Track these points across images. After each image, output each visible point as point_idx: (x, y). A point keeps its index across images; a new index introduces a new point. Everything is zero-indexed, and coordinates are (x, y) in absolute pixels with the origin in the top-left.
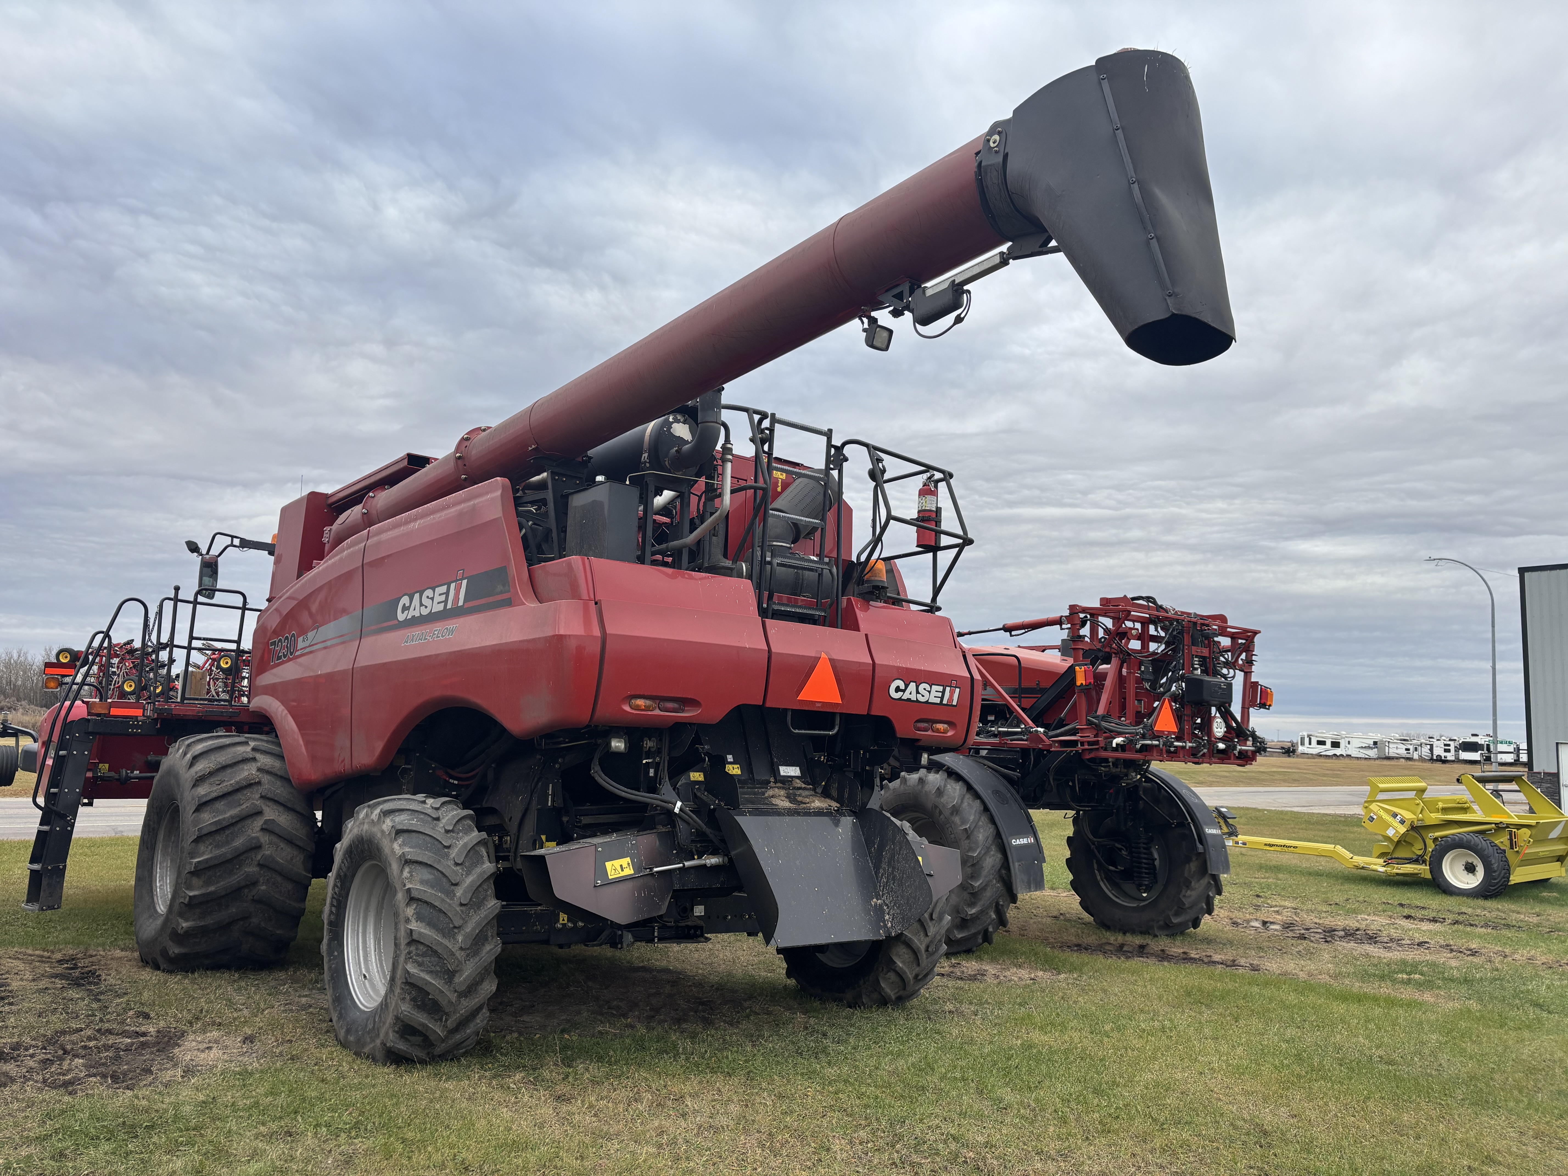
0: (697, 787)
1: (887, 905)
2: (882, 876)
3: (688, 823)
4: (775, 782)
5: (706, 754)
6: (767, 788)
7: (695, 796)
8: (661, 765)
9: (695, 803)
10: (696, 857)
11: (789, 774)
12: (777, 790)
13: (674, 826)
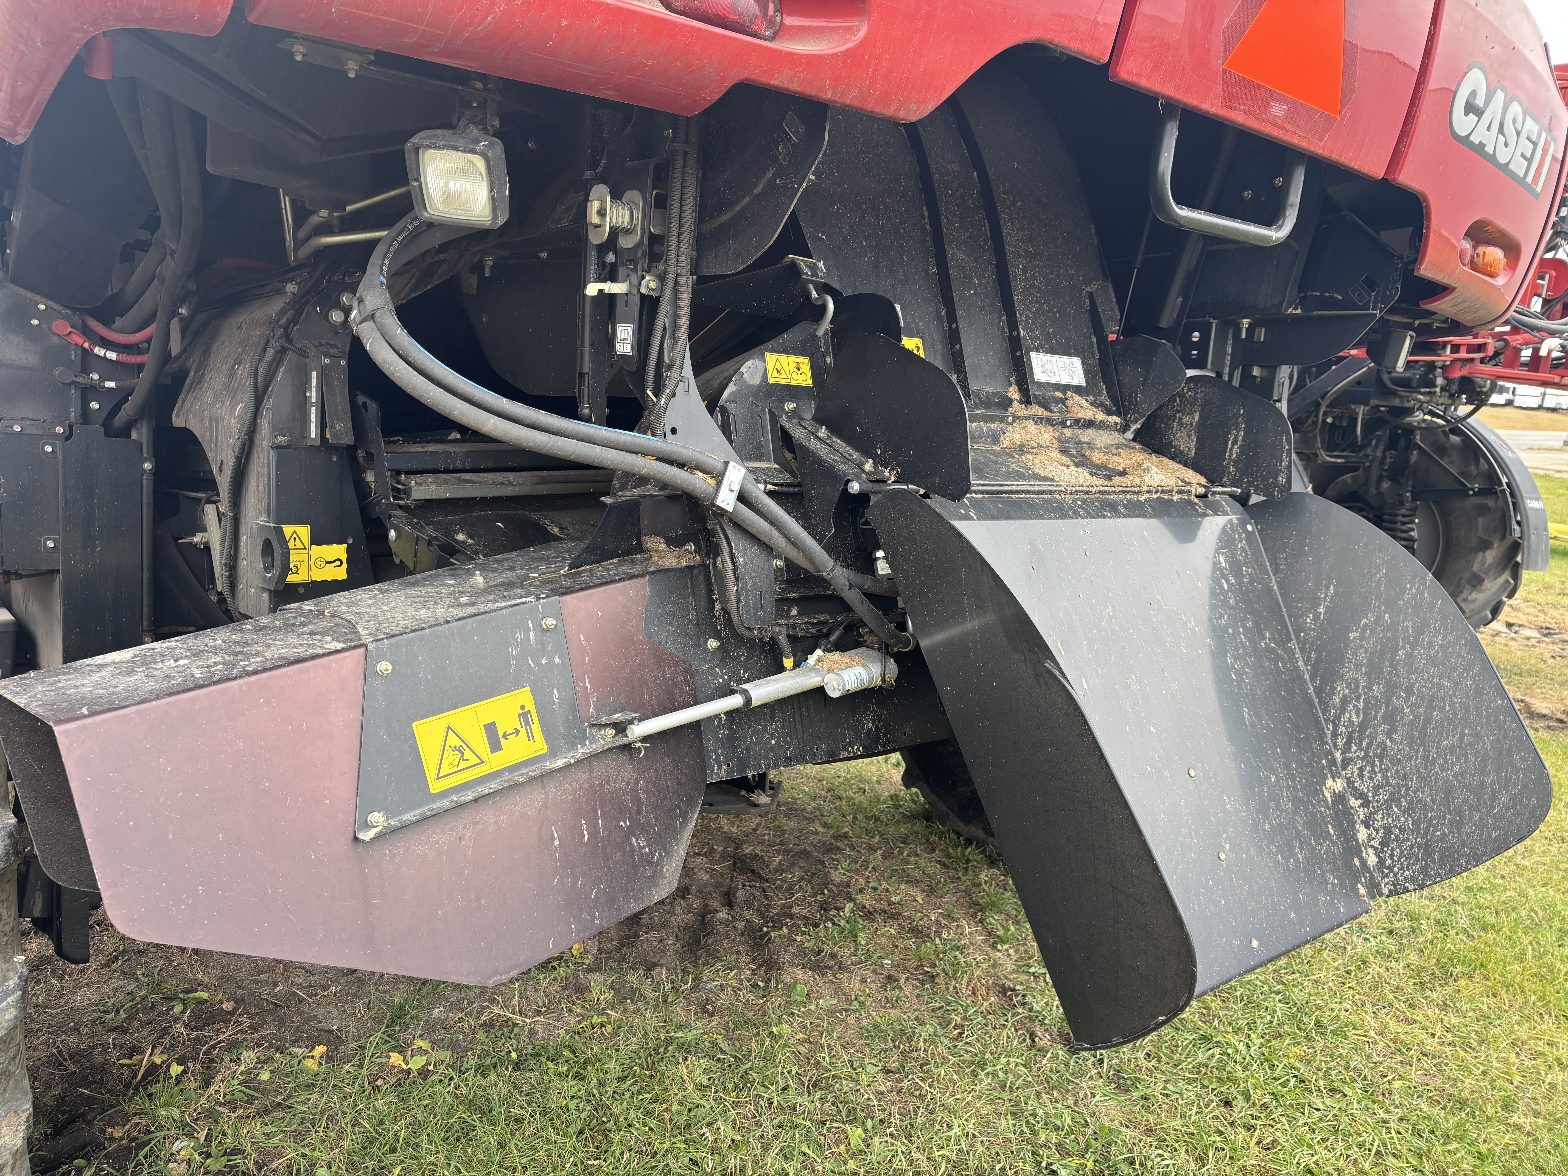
0: (790, 406)
1: (1361, 795)
2: (1345, 701)
3: (768, 548)
4: (1027, 400)
5: (825, 288)
6: (1003, 420)
7: (785, 439)
8: (665, 307)
9: (785, 466)
10: (788, 662)
11: (1056, 380)
12: (1031, 426)
13: (713, 550)
